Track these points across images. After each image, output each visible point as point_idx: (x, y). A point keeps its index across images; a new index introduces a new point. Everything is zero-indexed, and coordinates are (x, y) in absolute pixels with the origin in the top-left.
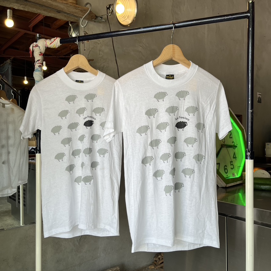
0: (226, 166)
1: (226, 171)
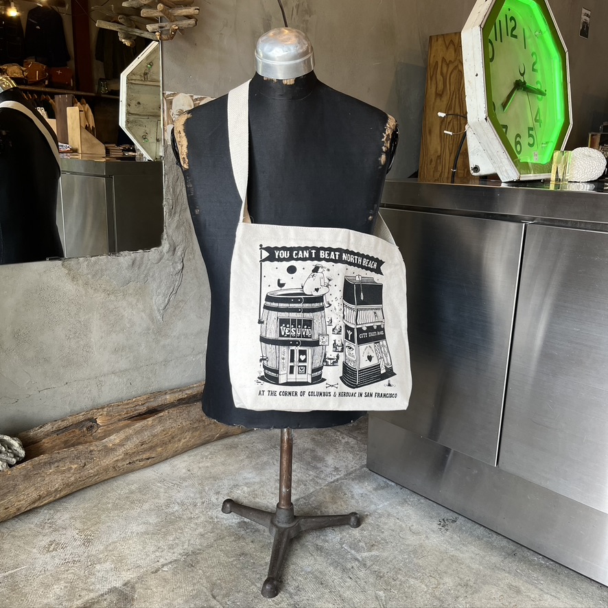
0: (518, 136)
1: (519, 150)
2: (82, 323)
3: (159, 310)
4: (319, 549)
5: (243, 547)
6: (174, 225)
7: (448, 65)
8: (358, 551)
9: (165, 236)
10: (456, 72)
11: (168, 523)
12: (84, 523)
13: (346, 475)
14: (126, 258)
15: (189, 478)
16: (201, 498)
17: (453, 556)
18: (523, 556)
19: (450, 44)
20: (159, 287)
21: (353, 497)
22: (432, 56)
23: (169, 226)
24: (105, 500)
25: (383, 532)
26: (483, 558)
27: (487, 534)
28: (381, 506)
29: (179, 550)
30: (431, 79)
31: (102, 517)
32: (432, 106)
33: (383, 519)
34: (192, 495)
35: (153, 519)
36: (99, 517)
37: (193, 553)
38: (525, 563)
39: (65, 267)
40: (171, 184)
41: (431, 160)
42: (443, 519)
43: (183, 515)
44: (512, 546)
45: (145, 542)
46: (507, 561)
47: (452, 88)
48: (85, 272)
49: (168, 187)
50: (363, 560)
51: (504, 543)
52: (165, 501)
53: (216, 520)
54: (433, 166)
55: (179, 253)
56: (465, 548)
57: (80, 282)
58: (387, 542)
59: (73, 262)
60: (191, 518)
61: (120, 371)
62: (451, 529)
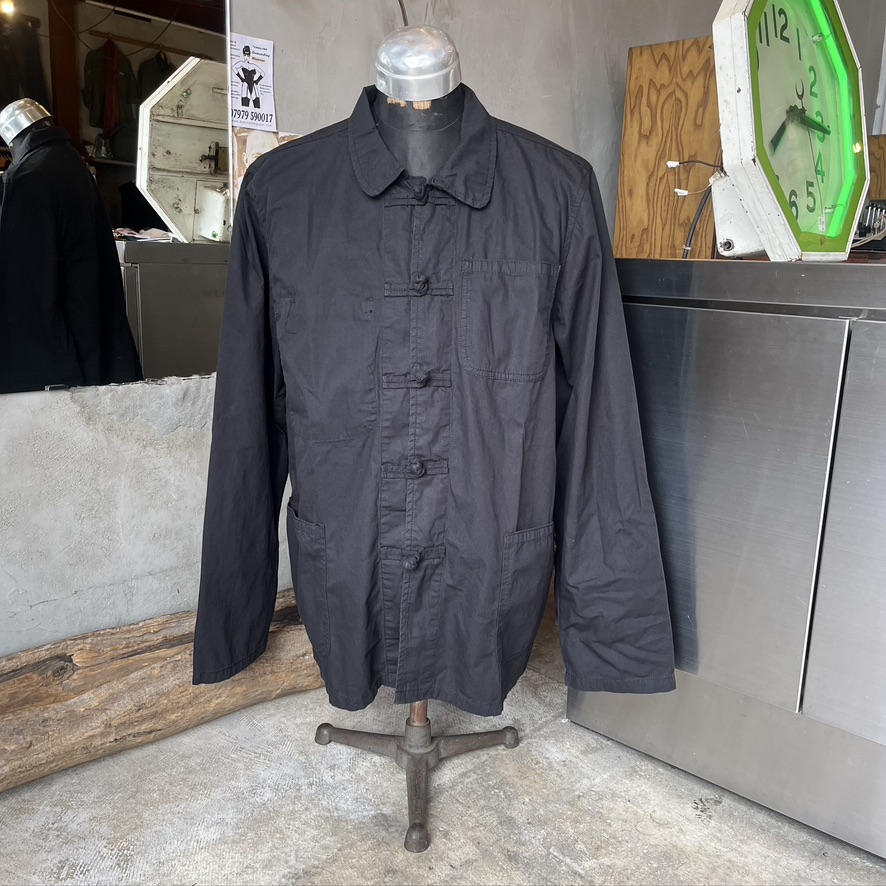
0: (794, 193)
2: (102, 493)
4: (512, 857)
7: (658, 92)
10: (671, 101)
11: (258, 823)
12: (115, 828)
13: (534, 730)
14: (173, 386)
15: (283, 743)
16: (308, 776)
17: (730, 861)
18: (838, 857)
19: (661, 59)
21: (551, 767)
22: (633, 78)
24: (147, 786)
25: (610, 825)
26: (776, 862)
27: (773, 821)
28: (597, 780)
29: (281, 869)
30: (632, 113)
31: (145, 815)
32: (633, 154)
33: (605, 803)
34: (289, 771)
35: (230, 816)
36: (139, 816)
37: (306, 872)
38: (843, 868)
39: (75, 402)
41: (633, 236)
42: (701, 800)
43: (281, 807)
44: (817, 841)
45: (220, 857)
46: (814, 865)
47: (666, 126)
48: (109, 409)
50: (586, 872)
51: (804, 836)
52: (247, 785)
53: (336, 814)
54: (637, 244)
56: (745, 848)
57: (100, 426)
58: (620, 842)
59: (89, 393)
60: (293, 812)
61: (162, 571)
62: (715, 816)
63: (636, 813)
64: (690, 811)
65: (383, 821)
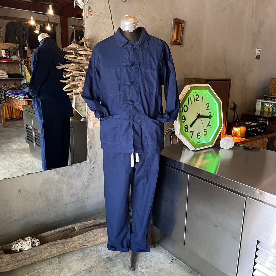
0: (199, 133)
1: (199, 138)
2: (61, 188)
3: (86, 181)
5: (107, 265)
6: (91, 154)
8: (142, 269)
9: (88, 157)
11: (85, 257)
14: (75, 166)
16: (96, 248)
17: (172, 272)
18: (194, 273)
19: (191, 82)
20: (86, 174)
23: (89, 154)
26: (181, 273)
27: (185, 265)
29: (87, 266)
33: (153, 258)
35: (80, 255)
37: (92, 267)
39: (55, 171)
40: (90, 141)
42: (173, 259)
45: (77, 263)
46: (188, 275)
48: (62, 172)
49: (89, 142)
50: (143, 272)
53: (100, 256)
55: (93, 162)
56: (176, 270)
57: (60, 175)
58: (152, 266)
59: (58, 169)
60: (92, 255)
61: (73, 202)
62: (174, 263)
63: (158, 261)
64: (169, 261)
65: (108, 258)
